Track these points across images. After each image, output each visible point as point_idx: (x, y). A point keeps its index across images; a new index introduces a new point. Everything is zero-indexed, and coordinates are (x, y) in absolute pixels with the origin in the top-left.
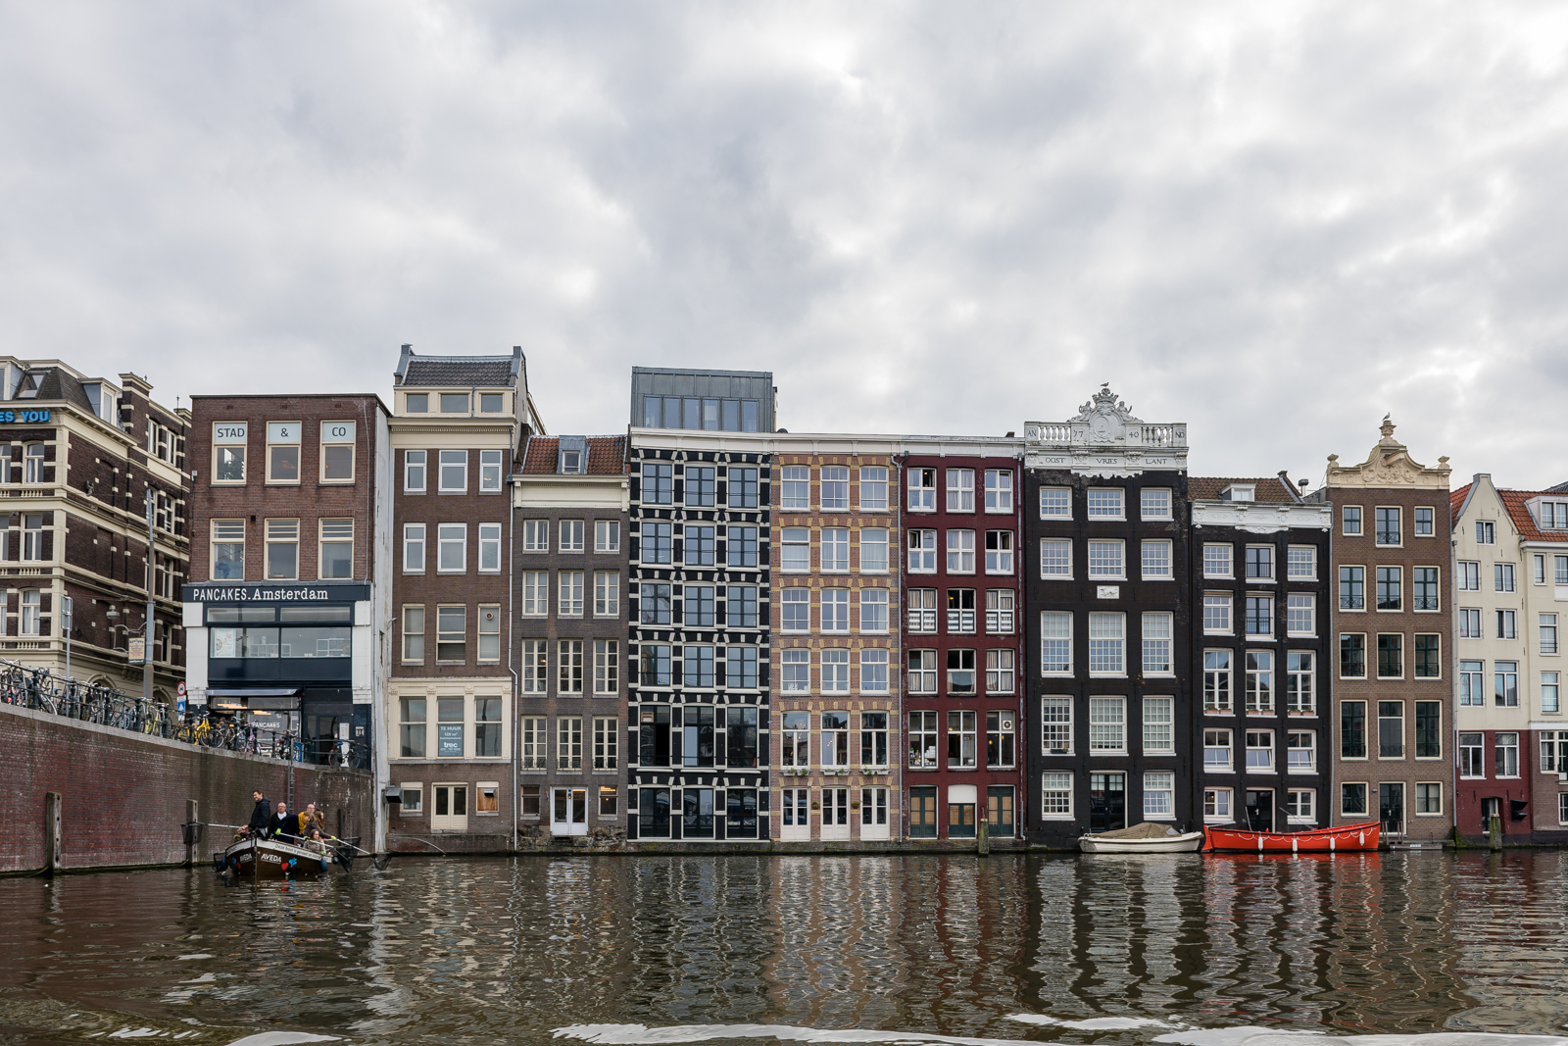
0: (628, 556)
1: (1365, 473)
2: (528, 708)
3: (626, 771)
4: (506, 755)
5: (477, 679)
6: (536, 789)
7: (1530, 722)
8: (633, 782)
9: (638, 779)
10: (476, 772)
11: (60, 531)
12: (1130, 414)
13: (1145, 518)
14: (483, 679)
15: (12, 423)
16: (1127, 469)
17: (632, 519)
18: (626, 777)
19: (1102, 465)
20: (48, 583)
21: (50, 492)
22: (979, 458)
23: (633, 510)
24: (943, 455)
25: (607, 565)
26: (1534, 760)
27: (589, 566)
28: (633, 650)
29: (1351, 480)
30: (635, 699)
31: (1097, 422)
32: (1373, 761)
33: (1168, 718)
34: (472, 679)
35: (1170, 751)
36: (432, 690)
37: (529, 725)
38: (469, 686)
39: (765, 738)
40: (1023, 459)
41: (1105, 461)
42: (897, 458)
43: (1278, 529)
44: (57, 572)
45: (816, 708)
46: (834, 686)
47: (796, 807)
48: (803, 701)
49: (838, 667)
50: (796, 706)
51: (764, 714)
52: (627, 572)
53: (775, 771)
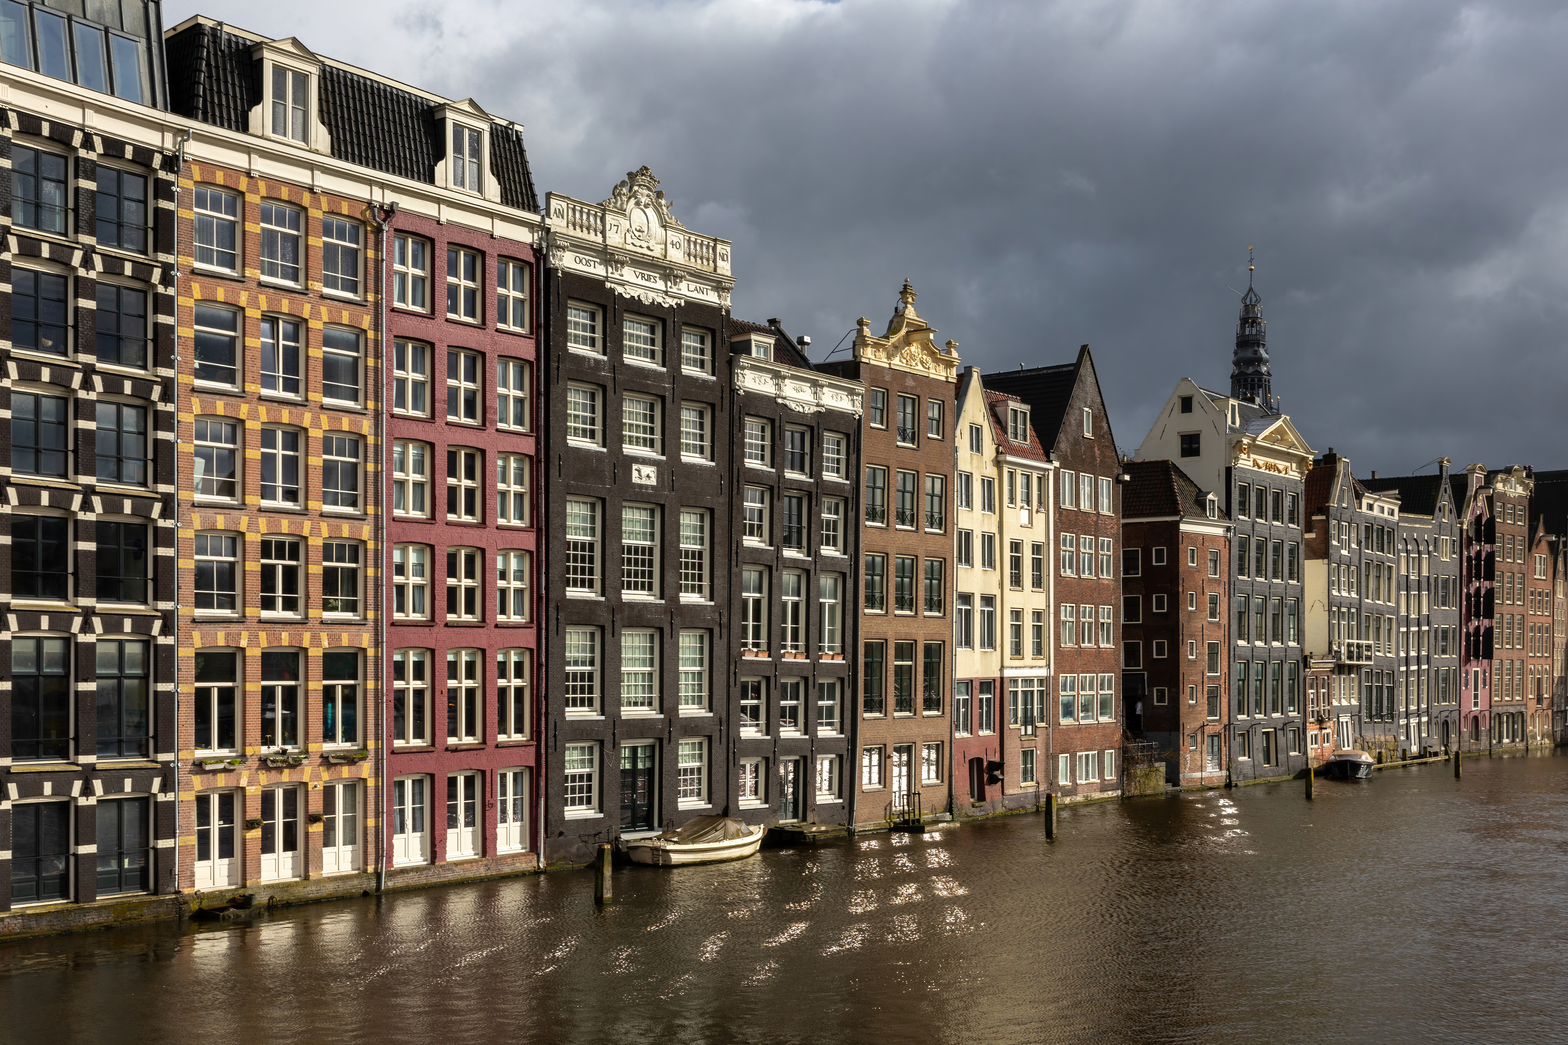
7: (1003, 669)
13: (685, 371)
16: (668, 294)
19: (642, 282)
22: (490, 236)
24: (443, 220)
26: (1005, 713)
31: (634, 215)
33: (701, 661)
35: (703, 712)
39: (162, 701)
40: (547, 251)
41: (643, 277)
45: (254, 640)
46: (279, 602)
47: (215, 824)
48: (234, 628)
49: (284, 566)
50: (221, 638)
51: (164, 653)
53: (185, 761)
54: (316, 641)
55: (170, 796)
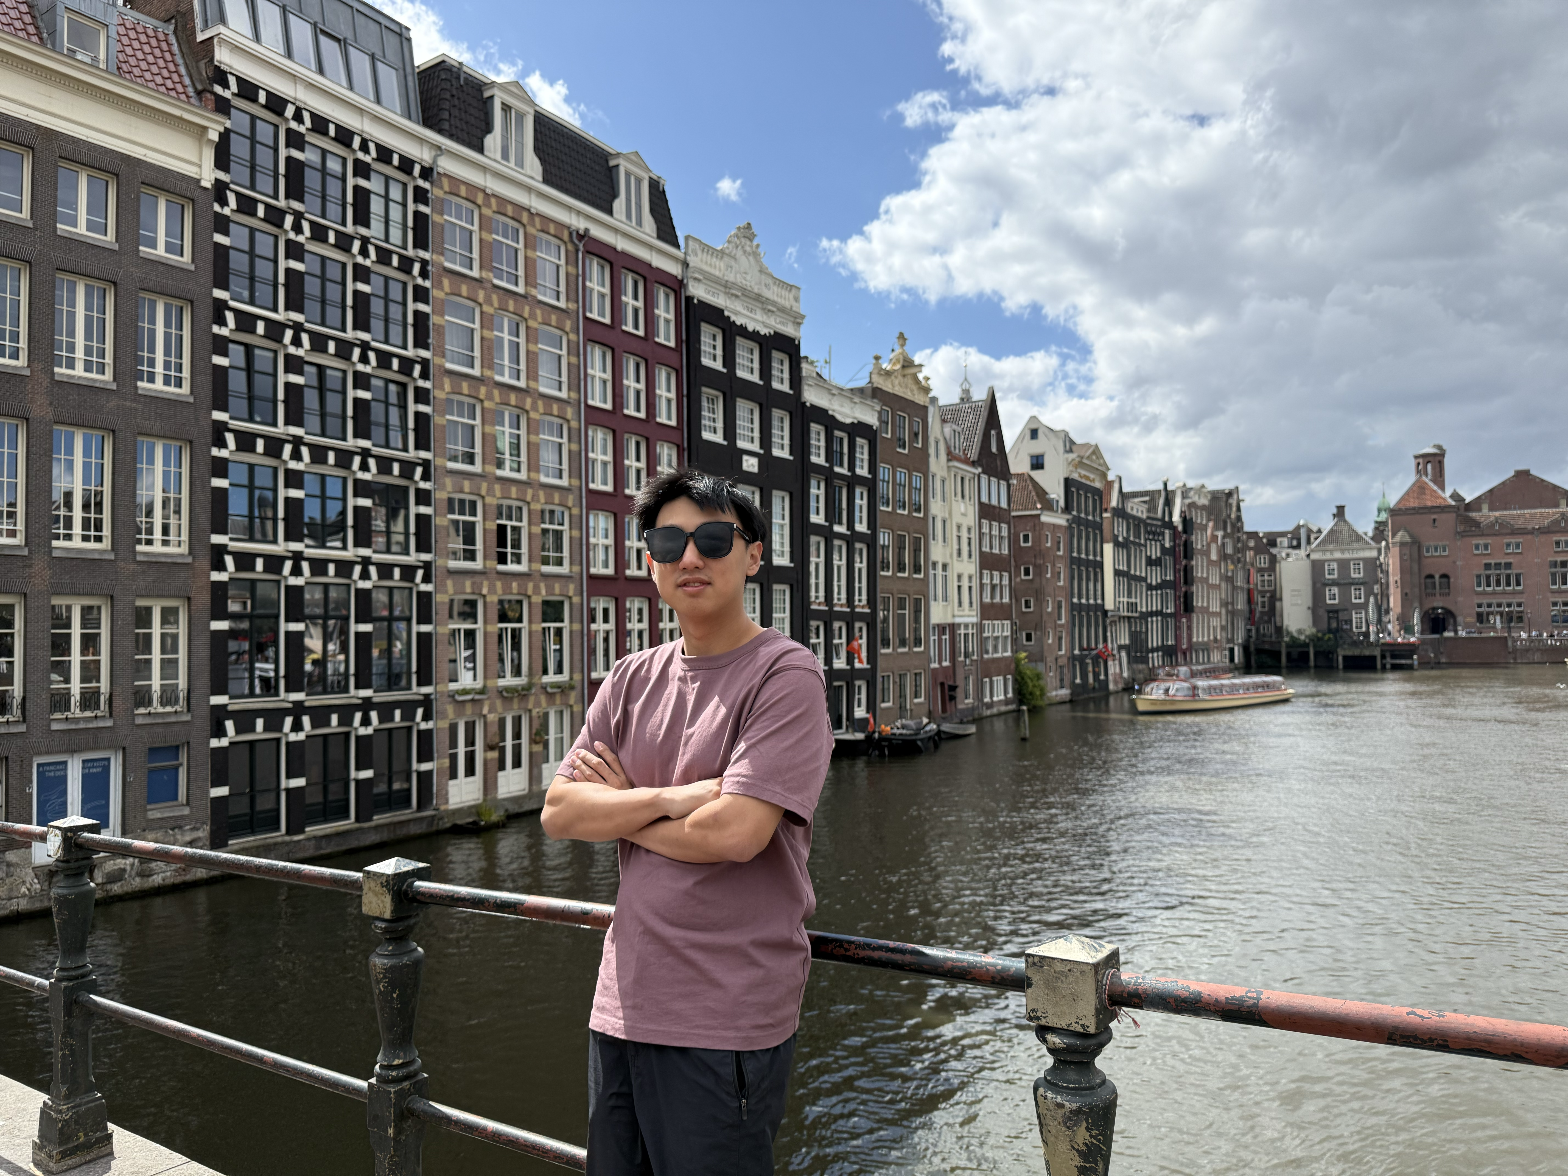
0: (208, 276)
3: (207, 712)
7: (955, 617)
8: (220, 732)
9: (229, 725)
12: (763, 260)
13: (774, 384)
16: (764, 324)
17: (217, 207)
18: (206, 725)
19: (747, 312)
22: (648, 264)
23: (220, 190)
24: (618, 248)
25: (167, 288)
26: (955, 649)
27: (130, 279)
28: (220, 468)
30: (221, 567)
32: (894, 653)
39: (424, 640)
40: (687, 282)
41: (749, 308)
42: (583, 236)
43: (852, 421)
45: (492, 588)
46: (509, 557)
47: (462, 748)
48: (478, 579)
49: (512, 526)
50: (468, 586)
51: (425, 599)
52: (207, 312)
53: (442, 693)
54: (536, 590)
55: (430, 725)
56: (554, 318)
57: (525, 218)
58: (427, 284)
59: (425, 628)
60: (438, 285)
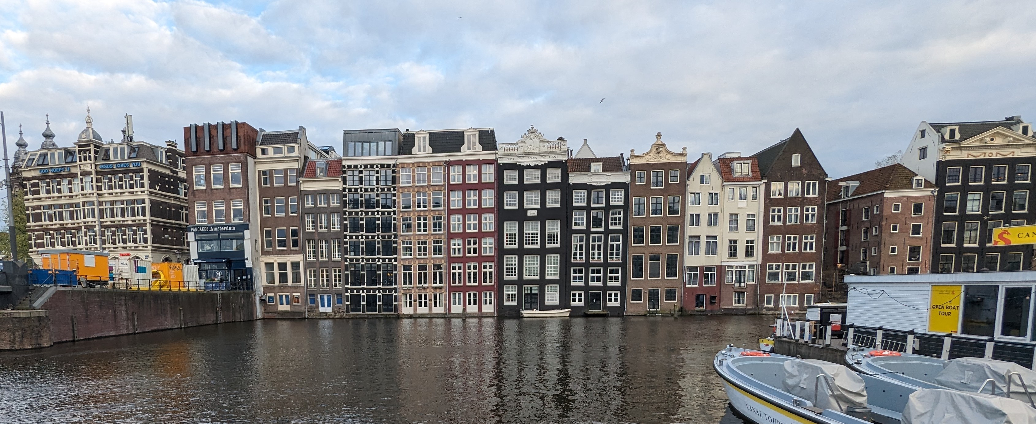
0: (342, 207)
1: (647, 157)
2: (309, 265)
3: (345, 288)
4: (302, 283)
5: (291, 255)
6: (313, 295)
7: (721, 262)
8: (347, 292)
9: (349, 291)
10: (292, 290)
11: (147, 205)
12: (544, 137)
13: (548, 181)
14: (293, 255)
15: (129, 167)
16: (541, 161)
17: (344, 193)
18: (345, 290)
19: (530, 160)
20: (145, 225)
21: (143, 192)
22: (479, 160)
23: (344, 189)
24: (464, 160)
25: (335, 211)
26: (723, 279)
27: (328, 212)
28: (346, 243)
29: (640, 160)
30: (347, 262)
31: (528, 141)
32: (646, 280)
33: (557, 264)
34: (289, 255)
35: (557, 277)
36: (276, 260)
37: (310, 272)
38: (288, 258)
39: (396, 275)
40: (497, 159)
41: (531, 158)
42: (446, 162)
43: (606, 183)
44: (148, 221)
45: (415, 263)
46: (422, 254)
47: (408, 301)
48: (410, 260)
49: (424, 247)
50: (407, 262)
51: (395, 266)
52: (342, 213)
53: (400, 287)
54: (430, 262)
55: (396, 294)
56: (437, 189)
57: (426, 165)
58: (395, 192)
59: (396, 272)
60: (398, 191)
